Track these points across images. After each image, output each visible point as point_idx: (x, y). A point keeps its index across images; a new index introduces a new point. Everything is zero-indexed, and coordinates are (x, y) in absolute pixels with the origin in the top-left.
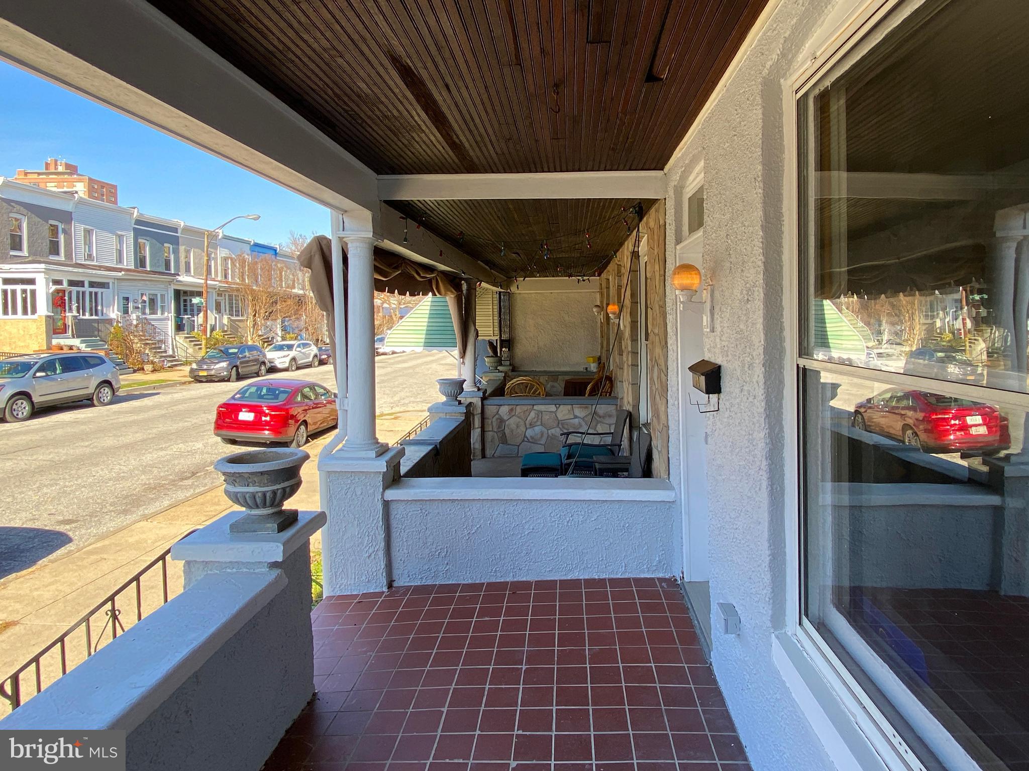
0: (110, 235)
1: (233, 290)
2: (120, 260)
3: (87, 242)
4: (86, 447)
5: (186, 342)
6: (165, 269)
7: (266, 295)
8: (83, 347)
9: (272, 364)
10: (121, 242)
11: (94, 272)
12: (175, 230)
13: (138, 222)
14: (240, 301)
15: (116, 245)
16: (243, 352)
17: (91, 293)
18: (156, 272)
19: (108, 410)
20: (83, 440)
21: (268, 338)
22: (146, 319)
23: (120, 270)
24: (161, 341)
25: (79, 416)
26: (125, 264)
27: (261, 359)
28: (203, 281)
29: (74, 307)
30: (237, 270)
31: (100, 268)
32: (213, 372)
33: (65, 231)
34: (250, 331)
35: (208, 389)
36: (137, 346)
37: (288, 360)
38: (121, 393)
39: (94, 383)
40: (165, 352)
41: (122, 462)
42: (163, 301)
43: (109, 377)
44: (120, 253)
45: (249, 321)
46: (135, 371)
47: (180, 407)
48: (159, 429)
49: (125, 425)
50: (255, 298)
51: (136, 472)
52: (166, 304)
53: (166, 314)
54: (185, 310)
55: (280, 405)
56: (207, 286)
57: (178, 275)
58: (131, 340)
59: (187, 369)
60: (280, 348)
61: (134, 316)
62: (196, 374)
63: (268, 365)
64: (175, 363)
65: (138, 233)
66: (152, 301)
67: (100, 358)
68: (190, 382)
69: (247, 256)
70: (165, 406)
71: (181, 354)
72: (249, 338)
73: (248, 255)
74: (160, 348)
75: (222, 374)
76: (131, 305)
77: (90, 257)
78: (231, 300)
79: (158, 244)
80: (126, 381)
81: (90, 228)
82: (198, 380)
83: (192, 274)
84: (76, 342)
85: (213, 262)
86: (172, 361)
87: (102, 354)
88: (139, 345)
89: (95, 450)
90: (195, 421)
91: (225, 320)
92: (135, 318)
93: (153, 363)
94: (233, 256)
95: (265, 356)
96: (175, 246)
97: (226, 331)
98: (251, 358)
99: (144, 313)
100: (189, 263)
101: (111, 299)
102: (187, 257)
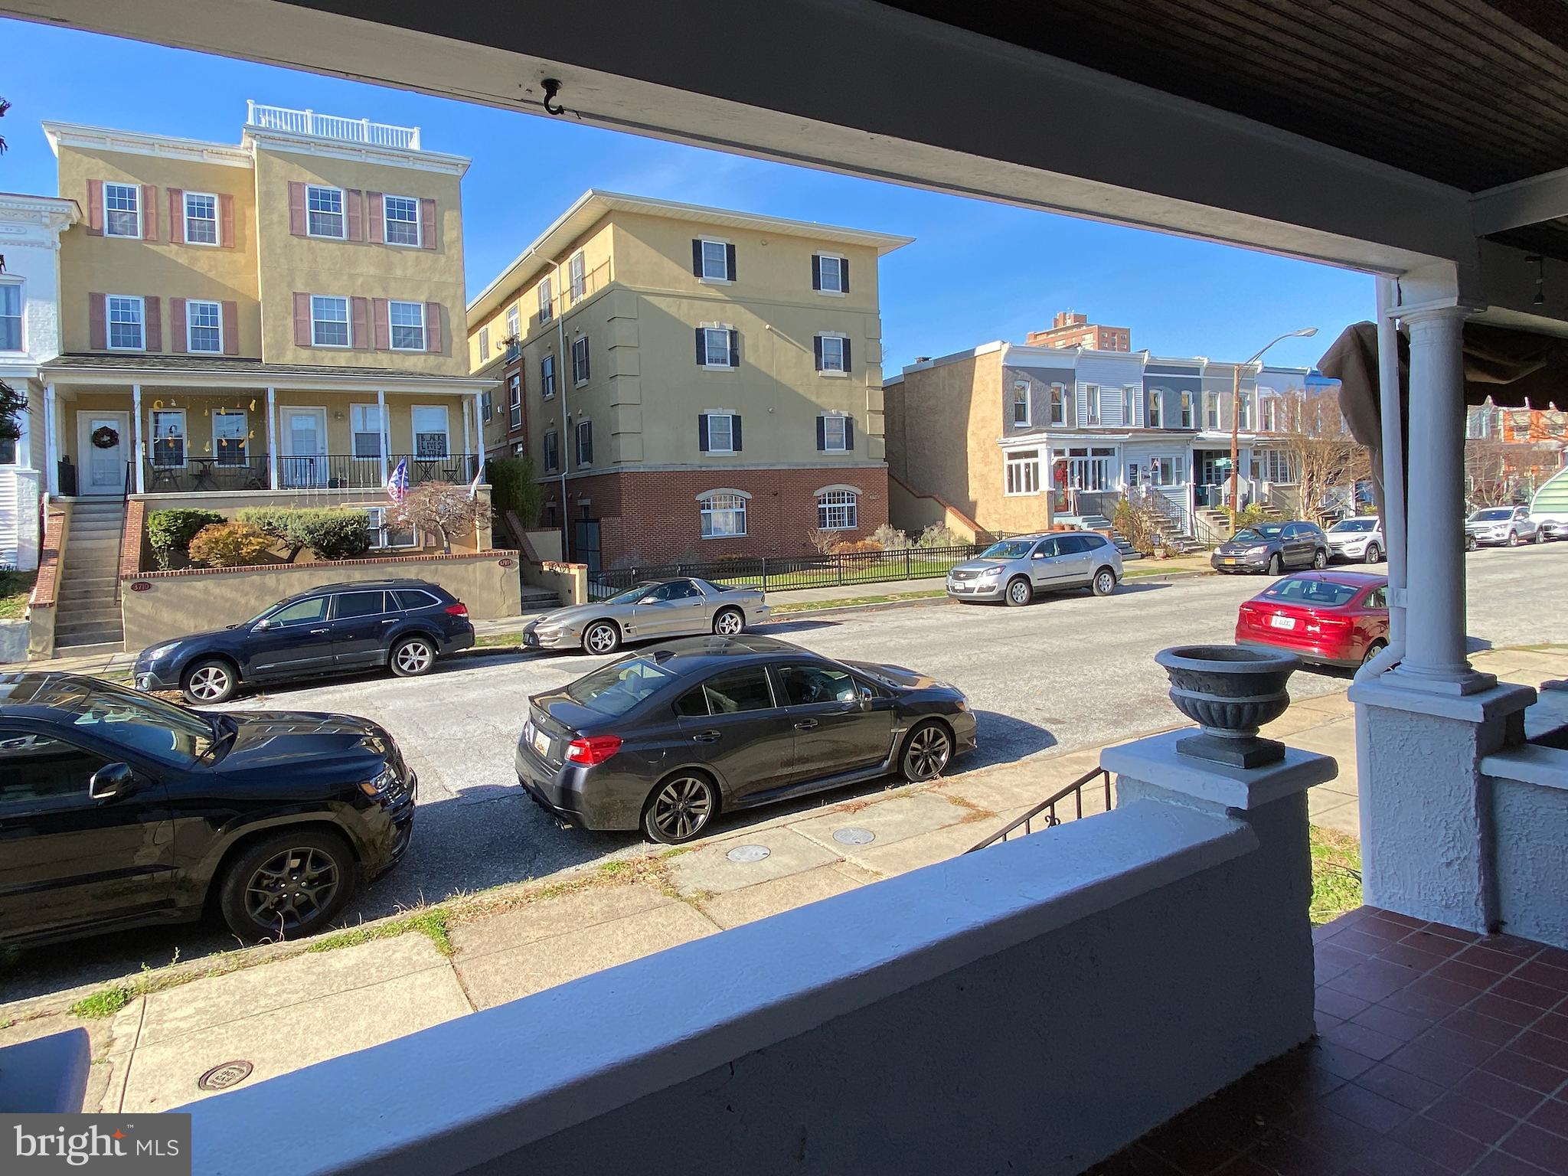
0: (1116, 390)
1: (1277, 444)
2: (1127, 420)
3: (1091, 402)
4: (1080, 640)
5: (1209, 520)
6: (1183, 424)
7: (1329, 448)
8: (1085, 527)
9: (1337, 552)
10: (1129, 399)
11: (1098, 437)
12: (1196, 371)
13: (1149, 368)
14: (1288, 460)
15: (1124, 401)
16: (1289, 532)
17: (1094, 462)
18: (1171, 430)
19: (1109, 602)
20: (1078, 633)
21: (1333, 512)
22: (1156, 490)
23: (1128, 431)
24: (1177, 519)
25: (1076, 605)
26: (1134, 424)
27: (1318, 542)
28: (1231, 436)
29: (1076, 480)
30: (1283, 415)
31: (1104, 431)
32: (1243, 561)
33: (1067, 393)
34: (1303, 503)
35: (1236, 583)
36: (1147, 525)
37: (1363, 545)
38: (1124, 581)
39: (1093, 568)
40: (1182, 532)
41: (1118, 663)
42: (1179, 466)
43: (1110, 562)
44: (1127, 409)
45: (1302, 488)
46: (1143, 557)
47: (1195, 604)
48: (1166, 630)
49: (1125, 620)
50: (1310, 453)
51: (1133, 679)
52: (1183, 470)
53: (1183, 483)
54: (1209, 478)
55: (1337, 610)
56: (1236, 440)
57: (1201, 431)
58: (1139, 517)
59: (1209, 555)
60: (1352, 527)
61: (1143, 488)
62: (1221, 562)
63: (1330, 552)
64: (1193, 547)
65: (1148, 383)
66: (1165, 469)
67: (1101, 539)
68: (1212, 573)
69: (1298, 393)
70: (1177, 601)
71: (1202, 535)
72: (1302, 513)
73: (1301, 390)
74: (1175, 527)
75: (1257, 563)
76: (1139, 474)
77: (1093, 419)
78: (1273, 458)
79: (1173, 393)
80: (1130, 568)
81: (1096, 384)
82: (1223, 570)
83: (1219, 427)
84: (1078, 521)
85: (1248, 408)
86: (1190, 545)
87: (1105, 534)
88: (1148, 524)
89: (1089, 645)
90: (1212, 624)
91: (1265, 488)
92: (1144, 489)
93: (1165, 546)
94: (1278, 395)
95: (1324, 538)
96: (1195, 393)
97: (1266, 504)
98: (1302, 542)
99: (1155, 483)
100: (1215, 412)
101: (1117, 467)
102: (1212, 404)
